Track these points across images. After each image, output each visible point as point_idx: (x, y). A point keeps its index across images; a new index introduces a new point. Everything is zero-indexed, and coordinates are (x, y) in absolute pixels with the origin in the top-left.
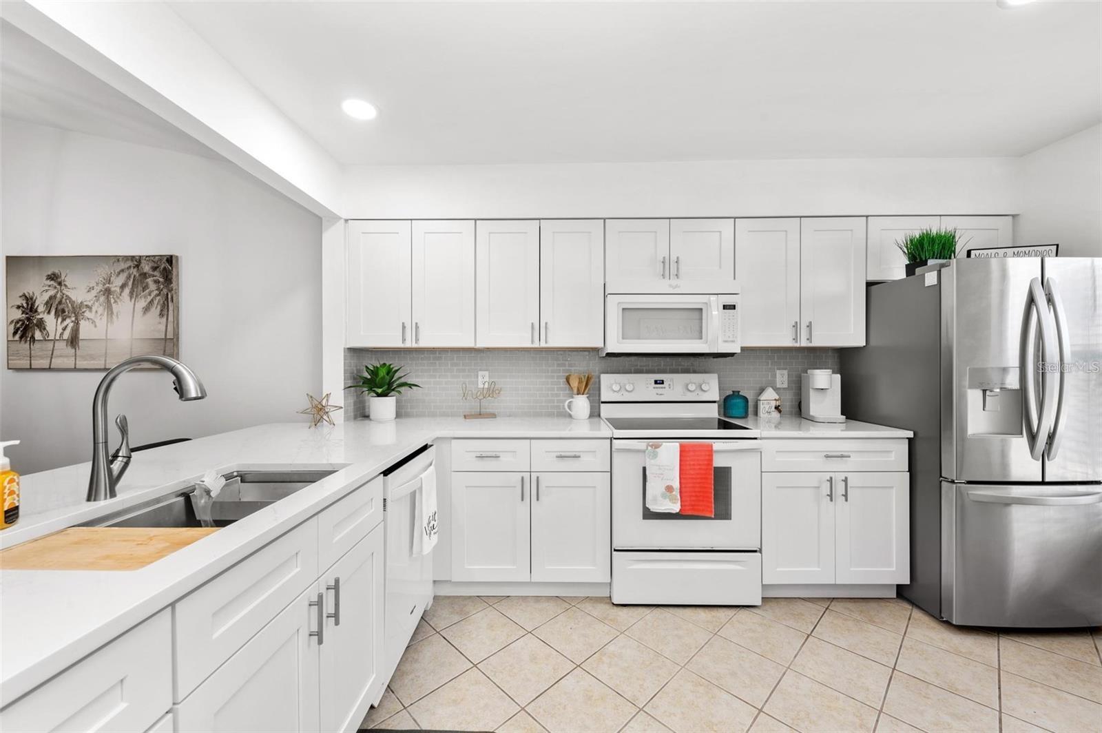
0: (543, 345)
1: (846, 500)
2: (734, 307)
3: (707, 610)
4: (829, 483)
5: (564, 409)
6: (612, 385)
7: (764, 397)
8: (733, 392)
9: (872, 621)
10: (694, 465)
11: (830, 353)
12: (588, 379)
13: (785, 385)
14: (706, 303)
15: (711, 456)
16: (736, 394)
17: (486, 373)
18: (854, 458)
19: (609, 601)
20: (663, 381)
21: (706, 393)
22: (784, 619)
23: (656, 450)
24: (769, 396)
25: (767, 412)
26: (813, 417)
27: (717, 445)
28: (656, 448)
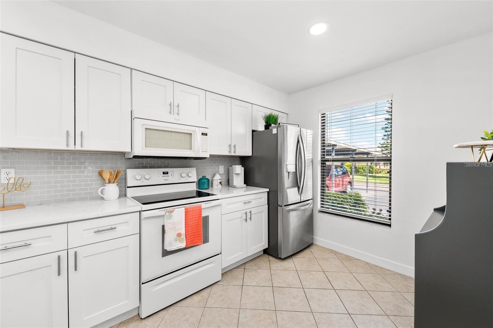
0: (78, 147)
1: (251, 220)
2: (206, 135)
3: (197, 294)
4: (245, 214)
5: (98, 194)
6: (135, 176)
7: (215, 178)
8: (203, 176)
9: (260, 268)
10: (192, 218)
11: (238, 158)
12: (118, 173)
13: (223, 173)
14: (194, 131)
15: (201, 212)
16: (204, 177)
17: (12, 171)
18: (253, 202)
19: (138, 318)
20: (168, 172)
21: (191, 178)
22: (231, 282)
23: (171, 214)
24: (217, 178)
25: (217, 185)
26: (235, 186)
27: (203, 205)
28: (171, 213)
